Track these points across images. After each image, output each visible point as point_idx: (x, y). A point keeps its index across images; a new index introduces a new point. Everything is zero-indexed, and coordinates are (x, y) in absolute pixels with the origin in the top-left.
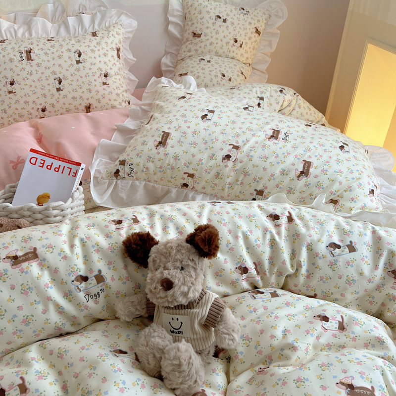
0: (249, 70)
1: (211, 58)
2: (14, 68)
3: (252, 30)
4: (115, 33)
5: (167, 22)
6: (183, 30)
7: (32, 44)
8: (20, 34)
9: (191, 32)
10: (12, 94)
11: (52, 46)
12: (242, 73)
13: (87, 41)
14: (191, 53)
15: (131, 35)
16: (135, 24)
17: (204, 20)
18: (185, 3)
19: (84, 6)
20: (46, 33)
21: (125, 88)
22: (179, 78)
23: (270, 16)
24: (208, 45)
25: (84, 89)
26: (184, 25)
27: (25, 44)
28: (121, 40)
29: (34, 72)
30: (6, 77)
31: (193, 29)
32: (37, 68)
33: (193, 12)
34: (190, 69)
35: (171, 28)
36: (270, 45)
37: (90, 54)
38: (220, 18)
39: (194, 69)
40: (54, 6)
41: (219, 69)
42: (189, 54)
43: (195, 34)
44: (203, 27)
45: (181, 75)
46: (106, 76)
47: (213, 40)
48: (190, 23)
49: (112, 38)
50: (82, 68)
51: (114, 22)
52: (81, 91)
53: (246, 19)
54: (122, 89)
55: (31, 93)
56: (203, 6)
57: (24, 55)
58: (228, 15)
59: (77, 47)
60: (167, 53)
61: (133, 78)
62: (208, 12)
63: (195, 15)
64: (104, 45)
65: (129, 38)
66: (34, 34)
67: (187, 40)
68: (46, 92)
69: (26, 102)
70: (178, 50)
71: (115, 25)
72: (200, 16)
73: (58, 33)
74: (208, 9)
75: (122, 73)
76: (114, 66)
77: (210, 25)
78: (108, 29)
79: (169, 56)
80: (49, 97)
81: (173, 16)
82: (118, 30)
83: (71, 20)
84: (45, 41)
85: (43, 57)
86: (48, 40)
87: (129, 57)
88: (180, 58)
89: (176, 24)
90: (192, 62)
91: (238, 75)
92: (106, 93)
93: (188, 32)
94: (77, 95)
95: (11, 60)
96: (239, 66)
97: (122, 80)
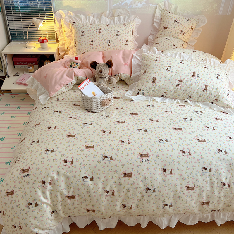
0: (186, 44)
1: (170, 38)
2: (94, 35)
3: (189, 28)
4: (132, 25)
5: (154, 21)
6: (159, 25)
7: (101, 27)
8: (96, 23)
9: (163, 26)
10: (91, 45)
11: (108, 28)
12: (183, 46)
13: (121, 27)
14: (162, 35)
15: (138, 26)
16: (140, 21)
17: (169, 22)
18: (162, 14)
19: (121, 13)
20: (106, 23)
21: (133, 47)
22: (155, 45)
23: (199, 22)
24: (169, 32)
25: (118, 46)
26: (160, 23)
27: (98, 27)
28: (134, 28)
29: (101, 37)
30: (90, 38)
31: (164, 25)
32: (102, 36)
33: (165, 18)
34: (160, 42)
35: (155, 24)
36: (197, 35)
37: (122, 32)
38: (176, 21)
39: (162, 42)
40: (109, 12)
41: (173, 43)
42: (161, 35)
43: (164, 27)
44: (168, 25)
45: (156, 44)
46: (127, 41)
47: (172, 30)
48: (163, 23)
49: (131, 27)
50: (118, 38)
51: (132, 20)
52: (117, 46)
53: (188, 22)
54: (132, 47)
55: (98, 45)
56: (169, 16)
57: (98, 31)
58: (180, 20)
59: (118, 29)
60: (151, 34)
61: (137, 43)
62: (172, 19)
63: (166, 20)
64: (128, 29)
65: (137, 27)
66: (101, 23)
67: (161, 30)
68: (104, 45)
69: (96, 49)
70: (157, 33)
71: (133, 22)
72: (167, 20)
73: (110, 23)
74: (172, 17)
75: (133, 41)
76: (131, 38)
77: (172, 24)
78: (130, 23)
79: (152, 36)
80: (104, 47)
81: (156, 19)
82: (134, 24)
83: (116, 18)
84: (106, 26)
85: (105, 32)
86: (107, 26)
87: (136, 35)
88: (157, 37)
89: (157, 22)
90: (161, 39)
91: (180, 46)
92: (126, 48)
93: (162, 26)
94: (115, 48)
95: (93, 32)
96: (182, 43)
97: (132, 43)
